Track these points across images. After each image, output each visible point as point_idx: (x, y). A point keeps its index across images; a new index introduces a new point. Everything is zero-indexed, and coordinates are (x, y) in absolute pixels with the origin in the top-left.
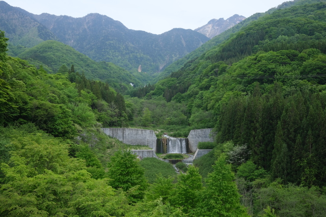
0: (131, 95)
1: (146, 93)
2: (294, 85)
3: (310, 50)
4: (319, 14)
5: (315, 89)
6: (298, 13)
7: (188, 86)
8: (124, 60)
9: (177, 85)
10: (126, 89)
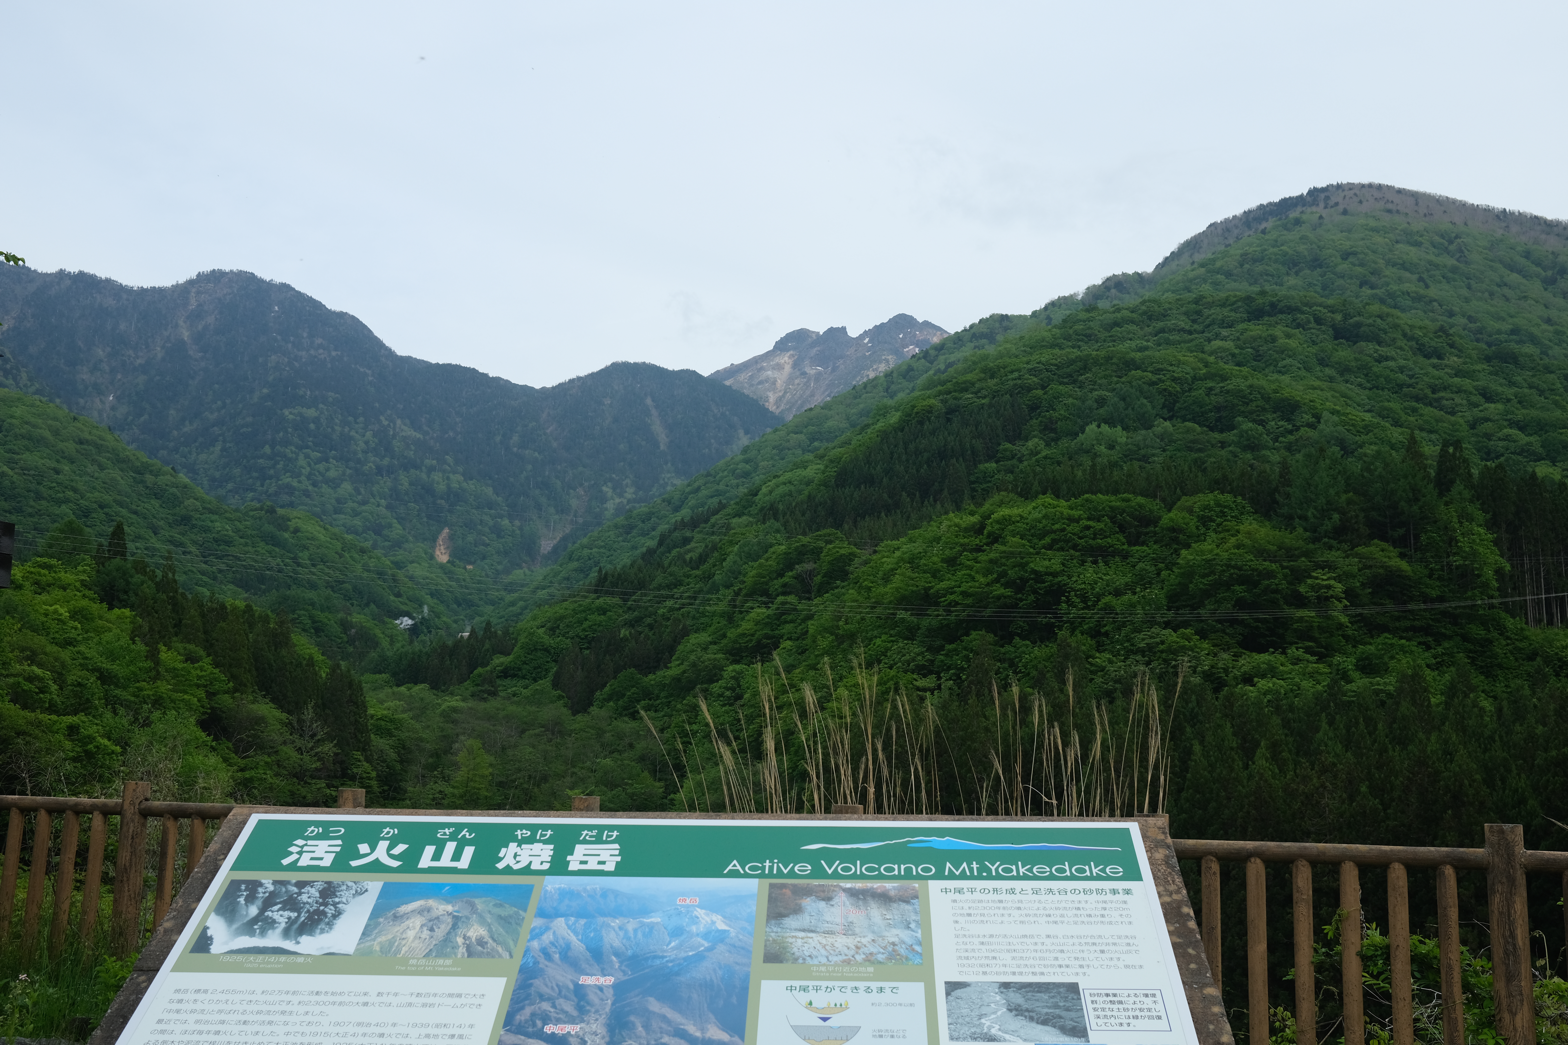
0: (394, 674)
1: (472, 667)
2: (1142, 652)
3: (1209, 498)
4: (1254, 339)
5: (1226, 670)
6: (1170, 331)
7: (676, 641)
8: (364, 503)
9: (624, 632)
10: (370, 641)
